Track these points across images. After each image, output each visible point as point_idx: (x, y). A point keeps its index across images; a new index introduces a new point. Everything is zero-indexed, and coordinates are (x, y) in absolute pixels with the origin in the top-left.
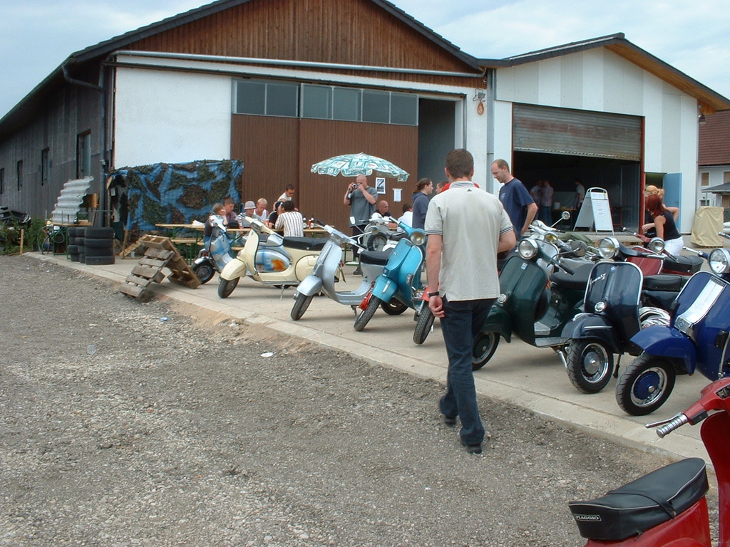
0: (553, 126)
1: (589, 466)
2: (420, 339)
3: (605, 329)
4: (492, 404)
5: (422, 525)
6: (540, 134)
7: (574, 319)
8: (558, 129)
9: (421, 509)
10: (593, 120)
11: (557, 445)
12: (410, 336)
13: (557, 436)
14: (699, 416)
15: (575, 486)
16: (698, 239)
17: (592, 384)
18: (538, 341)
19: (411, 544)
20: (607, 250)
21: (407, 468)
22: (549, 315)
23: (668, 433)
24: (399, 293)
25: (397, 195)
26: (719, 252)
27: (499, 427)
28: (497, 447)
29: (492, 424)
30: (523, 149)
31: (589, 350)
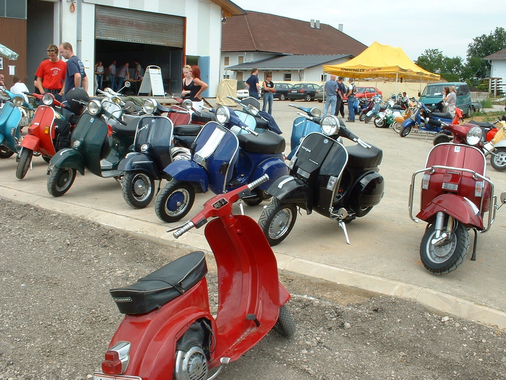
0: (123, 22)
1: (138, 260)
2: (21, 175)
3: (149, 164)
4: (71, 220)
5: (19, 313)
6: (114, 27)
7: (126, 157)
8: (127, 24)
9: (18, 301)
10: (152, 18)
11: (116, 246)
12: (13, 173)
13: (116, 240)
14: (202, 221)
15: (128, 275)
16: (221, 101)
17: (141, 202)
18: (103, 173)
19: (10, 327)
20: (149, 108)
21: (8, 271)
22: (112, 155)
23: (181, 235)
24: (6, 142)
25: (12, 70)
26: (222, 108)
27: (76, 236)
28: (74, 250)
29: (71, 234)
30: (102, 38)
31: (138, 178)
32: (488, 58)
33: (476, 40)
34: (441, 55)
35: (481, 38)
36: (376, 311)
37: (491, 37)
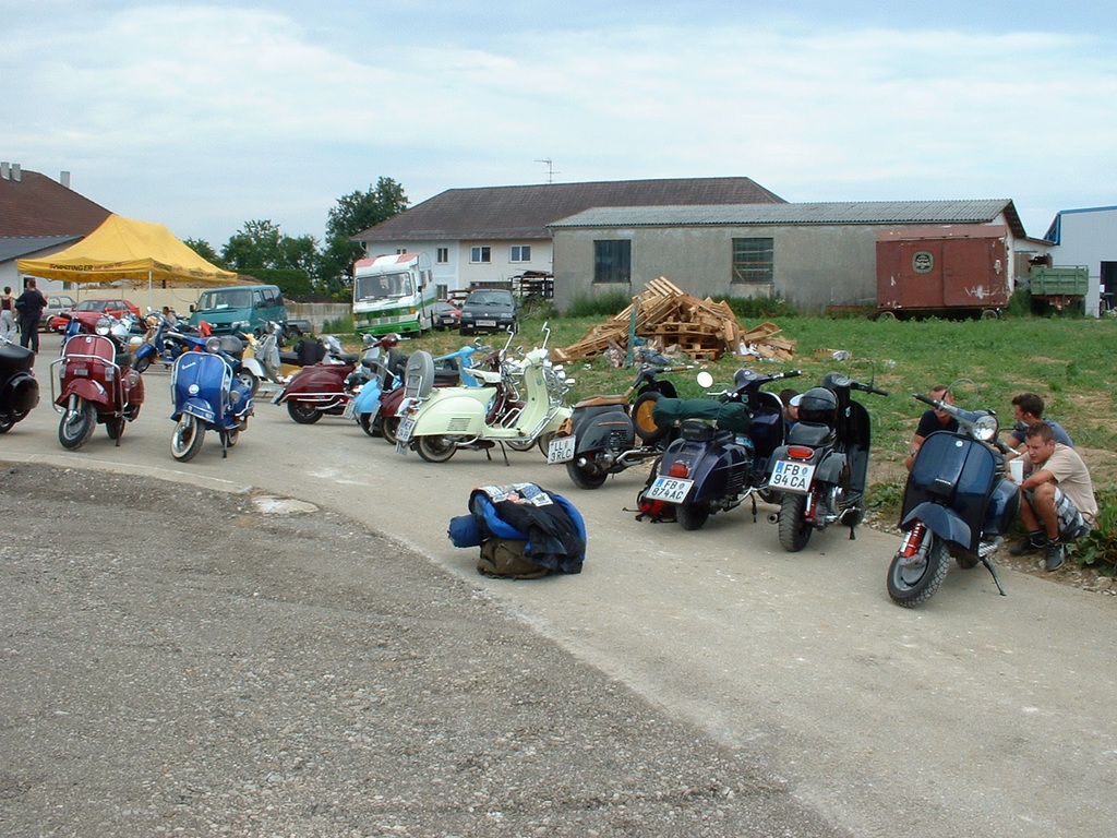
32: (358, 239)
33: (343, 201)
34: (276, 232)
35: (351, 198)
36: (12, 473)
37: (370, 197)
